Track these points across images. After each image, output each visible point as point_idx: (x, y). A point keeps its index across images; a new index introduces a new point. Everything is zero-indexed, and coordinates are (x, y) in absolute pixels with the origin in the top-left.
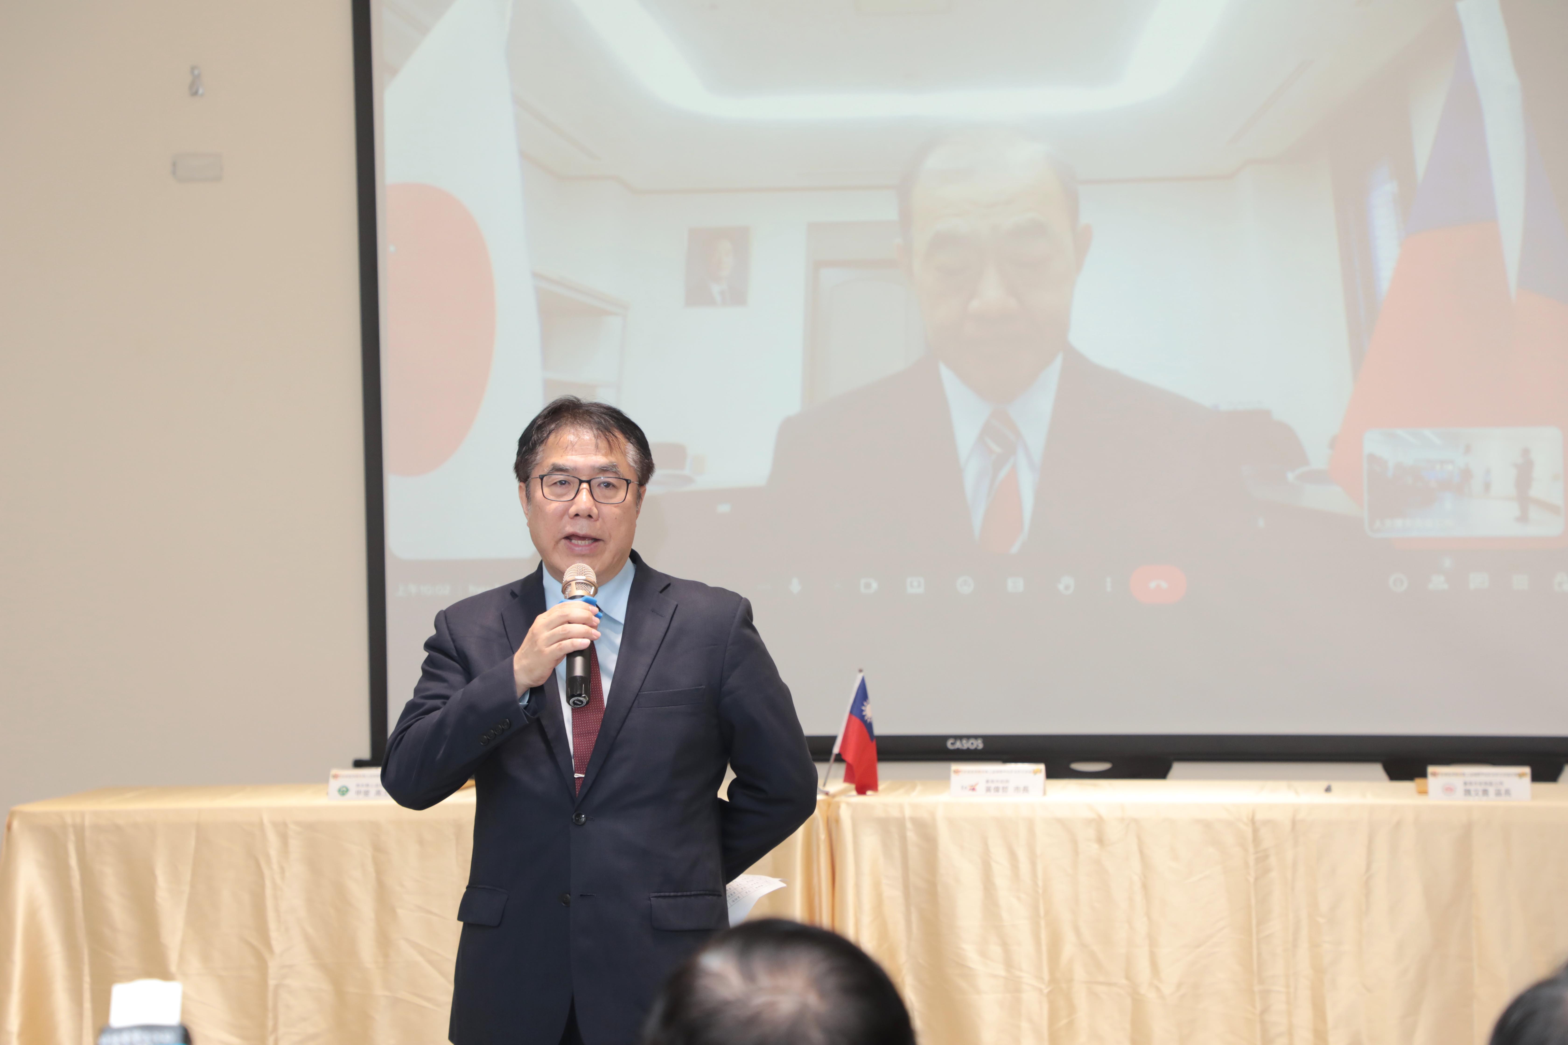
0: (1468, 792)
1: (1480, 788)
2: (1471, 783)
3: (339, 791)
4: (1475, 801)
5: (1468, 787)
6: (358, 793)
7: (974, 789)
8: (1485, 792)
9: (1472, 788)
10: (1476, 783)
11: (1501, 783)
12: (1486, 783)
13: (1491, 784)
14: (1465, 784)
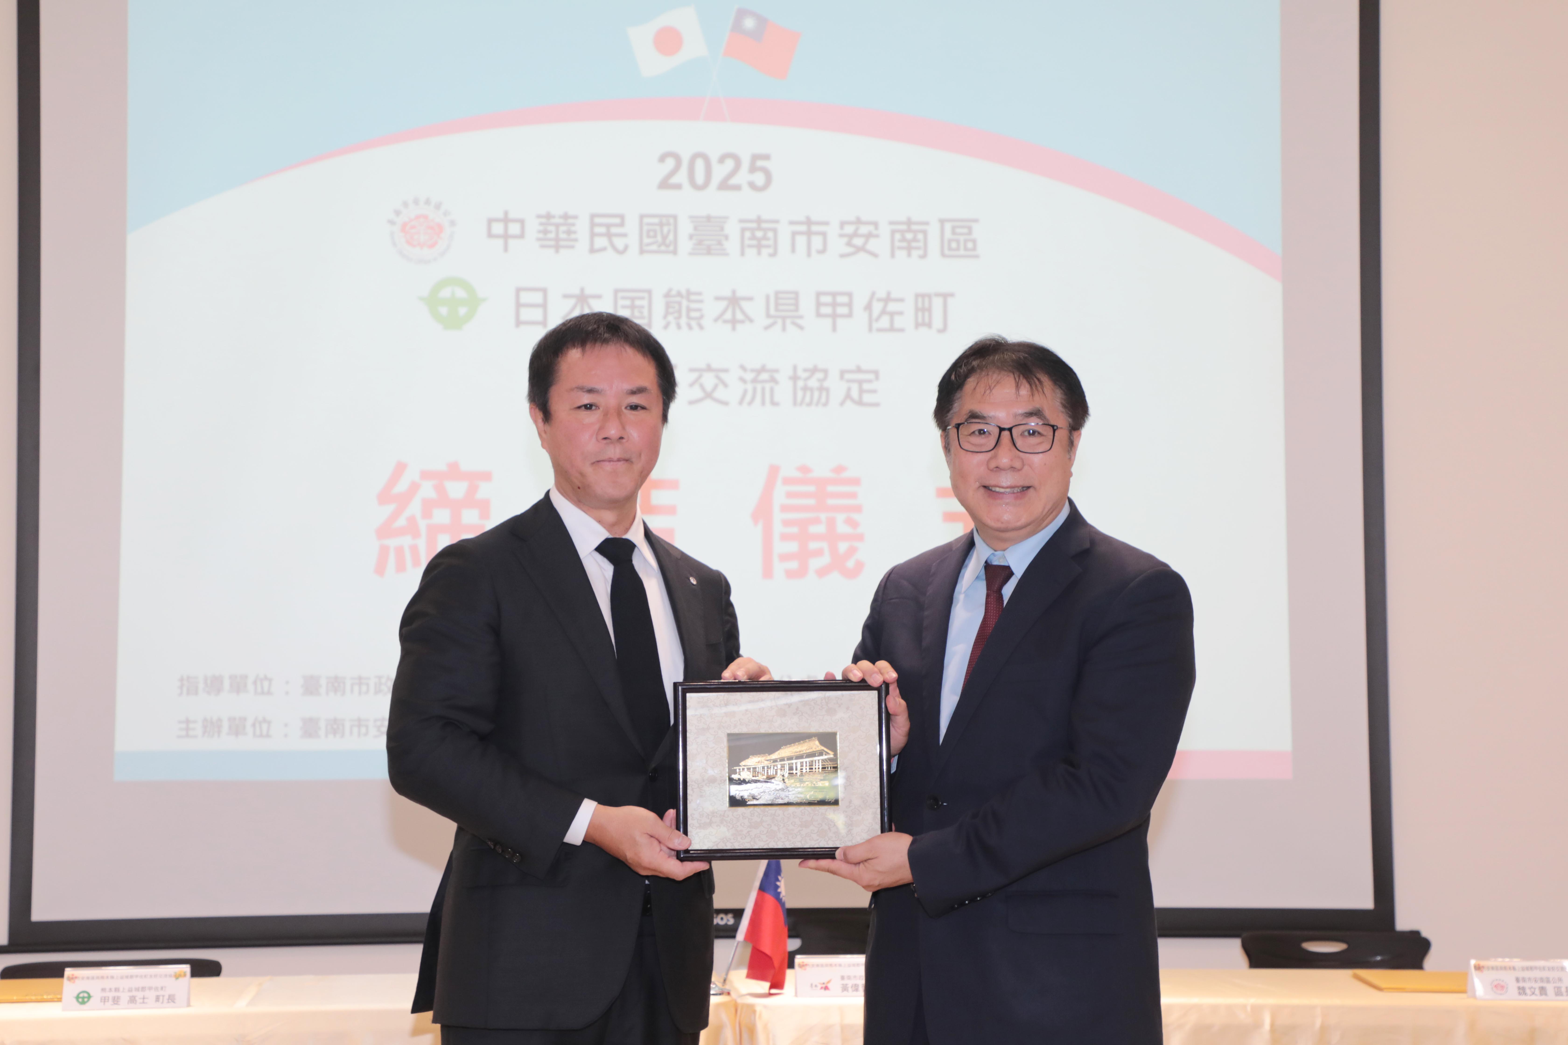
0: (1522, 991)
1: (1537, 985)
2: (1524, 980)
3: (77, 998)
4: (1533, 1001)
5: (1521, 984)
6: (104, 1000)
7: (826, 988)
8: (1543, 991)
9: (1527, 985)
10: (1530, 979)
11: (1560, 980)
12: (1542, 980)
13: (1548, 981)
14: (1517, 980)
